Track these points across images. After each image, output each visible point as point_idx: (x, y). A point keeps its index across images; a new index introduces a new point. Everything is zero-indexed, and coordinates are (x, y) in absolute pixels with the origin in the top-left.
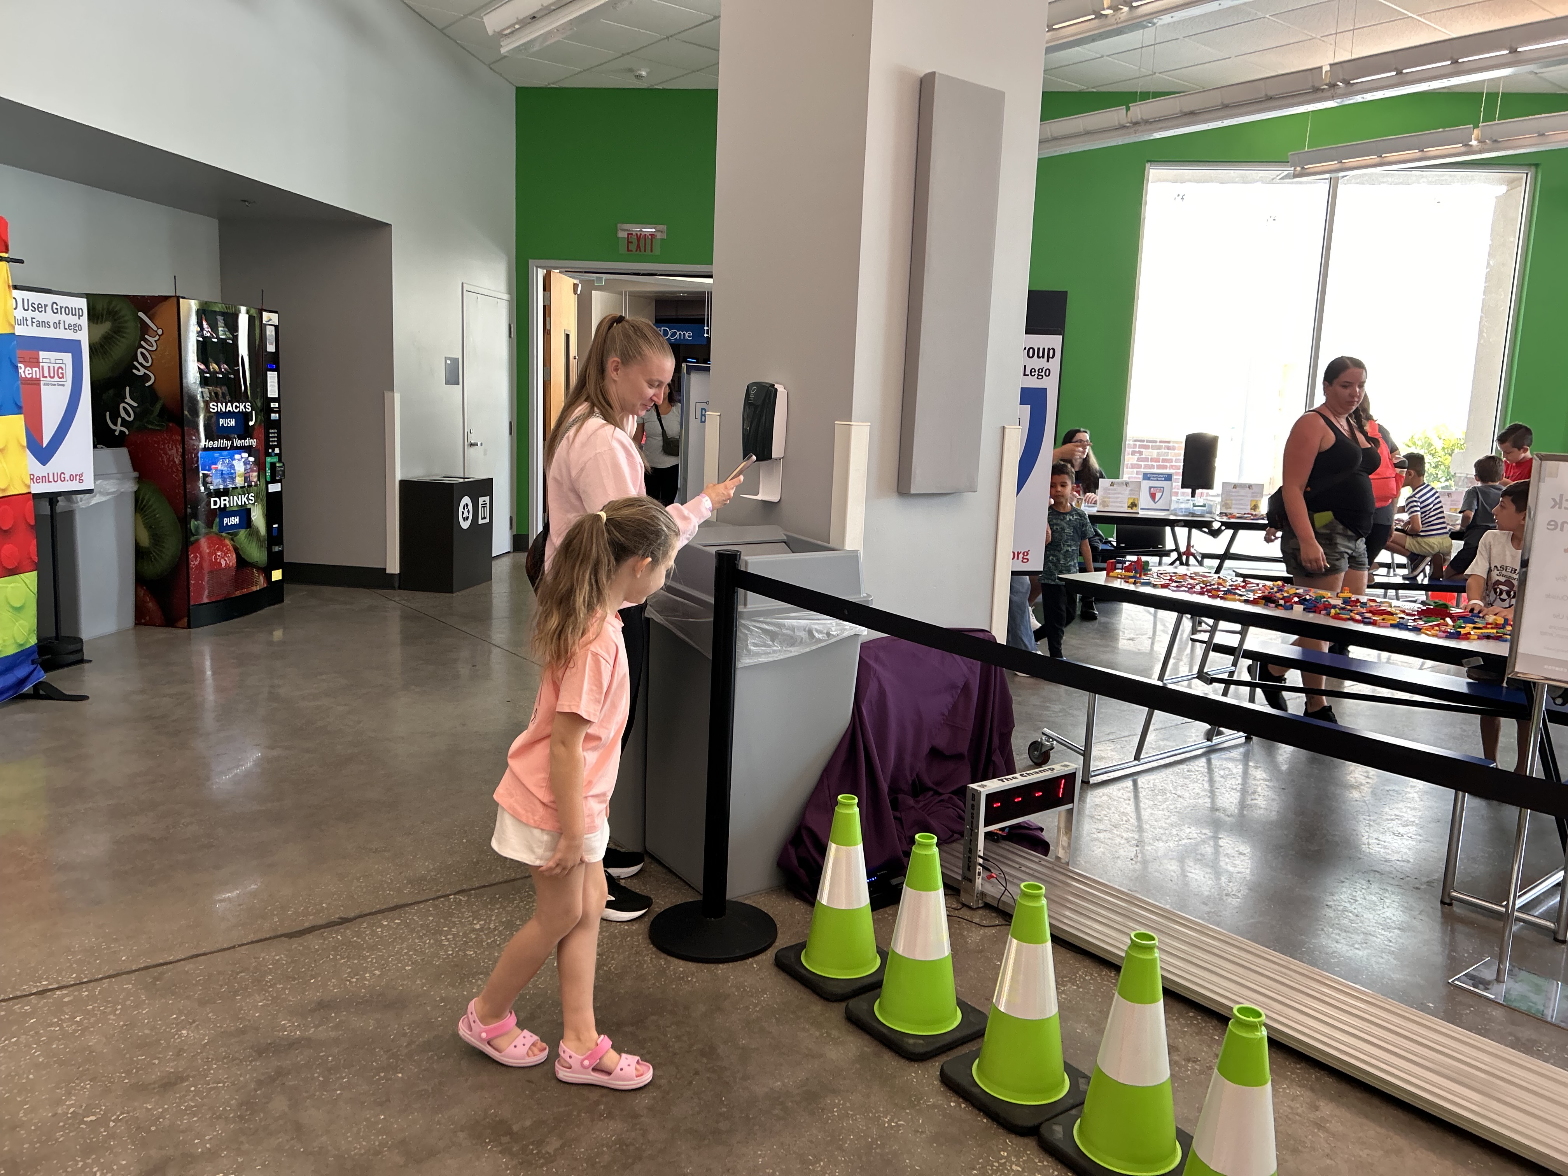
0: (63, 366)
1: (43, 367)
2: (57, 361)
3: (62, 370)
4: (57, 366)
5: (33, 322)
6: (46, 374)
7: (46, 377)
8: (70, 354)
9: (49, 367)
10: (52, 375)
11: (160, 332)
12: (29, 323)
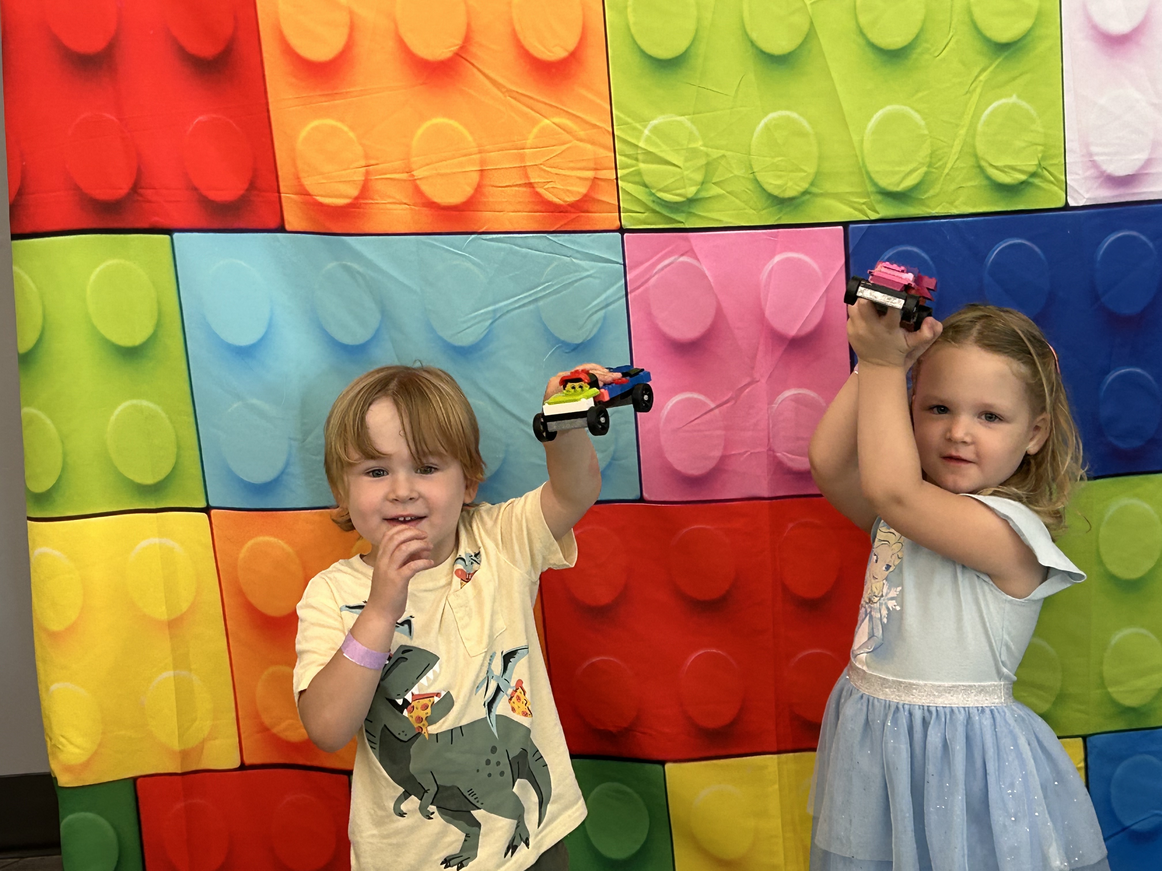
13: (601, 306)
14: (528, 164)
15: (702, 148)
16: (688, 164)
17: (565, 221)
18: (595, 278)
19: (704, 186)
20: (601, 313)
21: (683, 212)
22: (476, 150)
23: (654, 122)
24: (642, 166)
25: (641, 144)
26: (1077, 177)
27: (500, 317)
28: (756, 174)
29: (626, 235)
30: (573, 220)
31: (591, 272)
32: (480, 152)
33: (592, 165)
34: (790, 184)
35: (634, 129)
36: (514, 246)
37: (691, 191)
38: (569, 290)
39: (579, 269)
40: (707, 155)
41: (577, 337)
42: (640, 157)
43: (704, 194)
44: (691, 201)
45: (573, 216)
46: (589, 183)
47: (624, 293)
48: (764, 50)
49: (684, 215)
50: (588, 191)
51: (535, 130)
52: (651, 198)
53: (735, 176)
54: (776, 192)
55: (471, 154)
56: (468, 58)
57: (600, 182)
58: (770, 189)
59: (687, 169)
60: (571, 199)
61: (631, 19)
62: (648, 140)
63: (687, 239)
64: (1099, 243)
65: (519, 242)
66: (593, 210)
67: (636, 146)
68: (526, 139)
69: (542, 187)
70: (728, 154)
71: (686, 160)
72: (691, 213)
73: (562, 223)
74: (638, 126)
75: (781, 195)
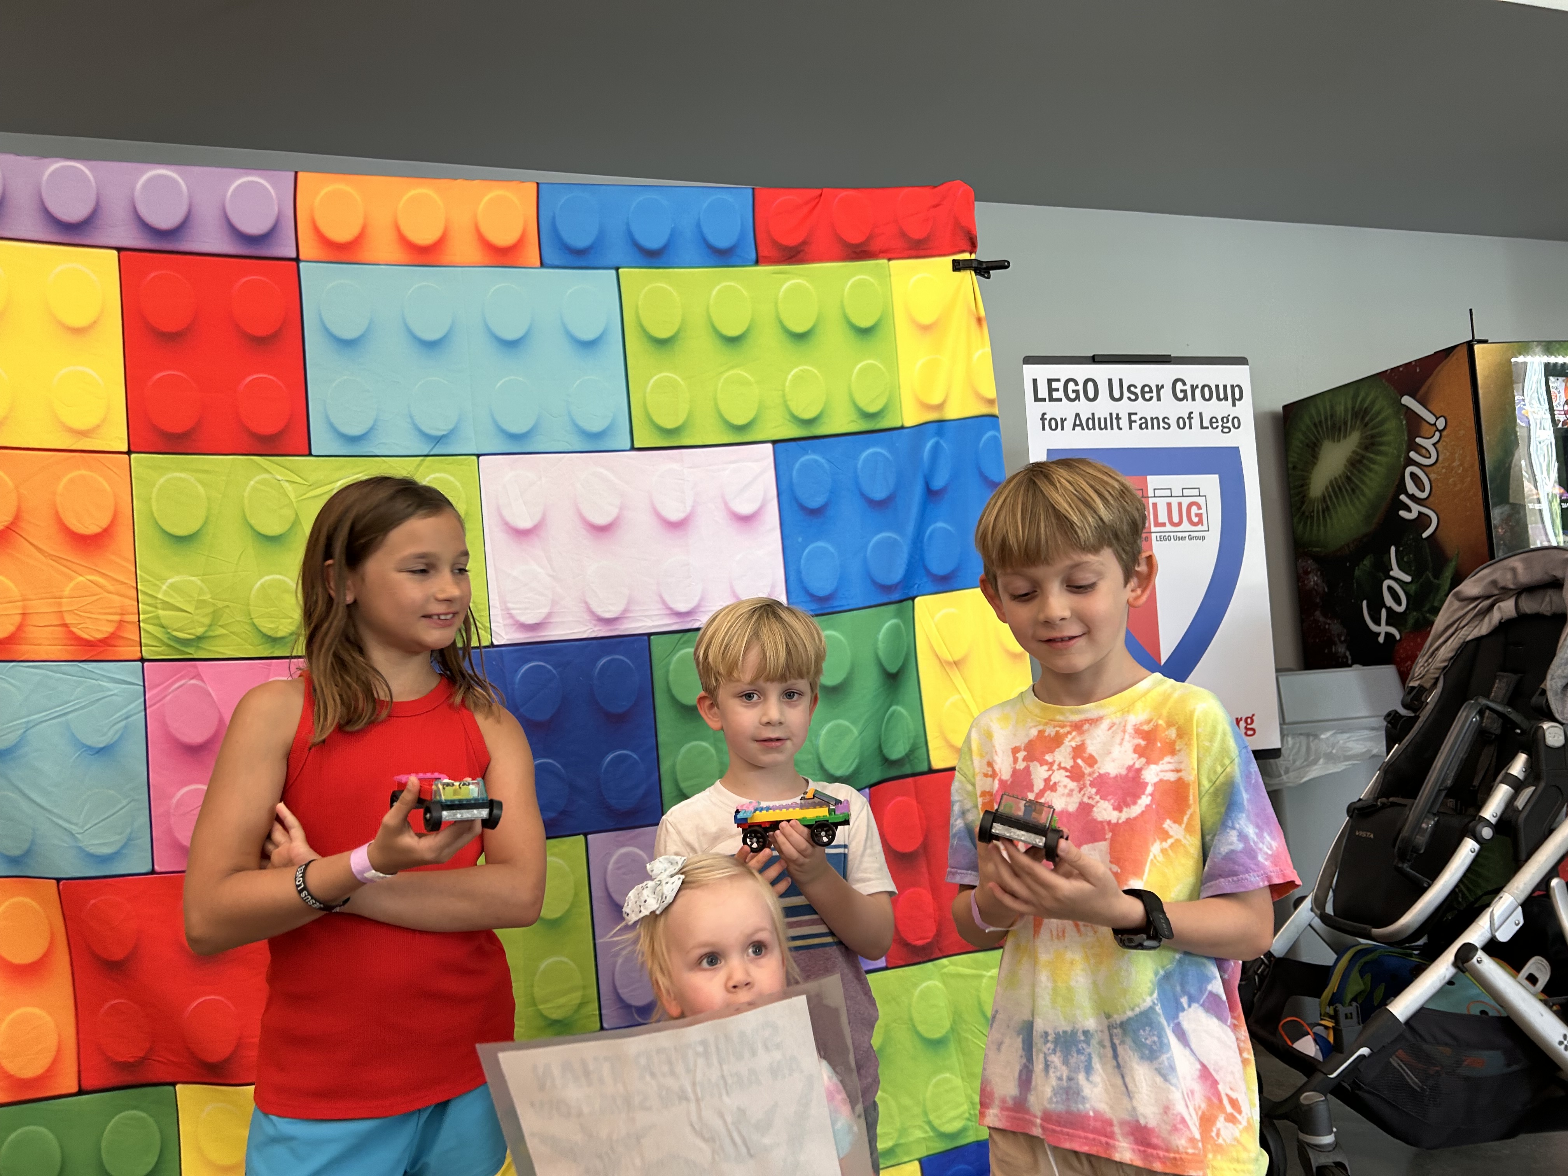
0: (1201, 501)
1: (1155, 505)
2: (1186, 492)
3: (1199, 508)
4: (1185, 502)
5: (1131, 422)
6: (1163, 517)
7: (1164, 525)
8: (1217, 476)
9: (1169, 505)
10: (1176, 519)
11: (1441, 424)
12: (1124, 423)
13: (123, 717)
14: (64, 609)
15: (211, 600)
16: (198, 612)
17: (95, 653)
18: (117, 695)
19: (213, 628)
20: (123, 723)
21: (192, 646)
22: (19, 598)
23: (170, 581)
24: (161, 612)
25: (160, 596)
26: (499, 624)
27: (33, 727)
28: (255, 621)
29: (146, 664)
30: (102, 652)
31: (116, 691)
32: (24, 600)
33: (119, 611)
34: (281, 627)
35: (155, 585)
36: (48, 672)
37: (200, 631)
38: (94, 706)
39: (102, 689)
40: (214, 605)
41: (100, 741)
42: (159, 606)
43: (210, 634)
44: (200, 638)
45: (102, 649)
46: (115, 625)
47: (143, 707)
48: (262, 532)
49: (193, 648)
50: (115, 631)
51: (72, 585)
52: (167, 636)
53: (239, 621)
54: (270, 633)
55: (15, 602)
56: (17, 531)
57: (125, 624)
58: (264, 630)
59: (197, 615)
60: (100, 636)
61: (154, 508)
62: (166, 593)
63: (196, 667)
64: (516, 671)
65: (55, 669)
66: (118, 644)
67: (156, 598)
68: (64, 591)
69: (76, 627)
70: (230, 604)
71: (196, 608)
72: (198, 647)
73: (92, 654)
74: (157, 582)
75: (274, 635)
